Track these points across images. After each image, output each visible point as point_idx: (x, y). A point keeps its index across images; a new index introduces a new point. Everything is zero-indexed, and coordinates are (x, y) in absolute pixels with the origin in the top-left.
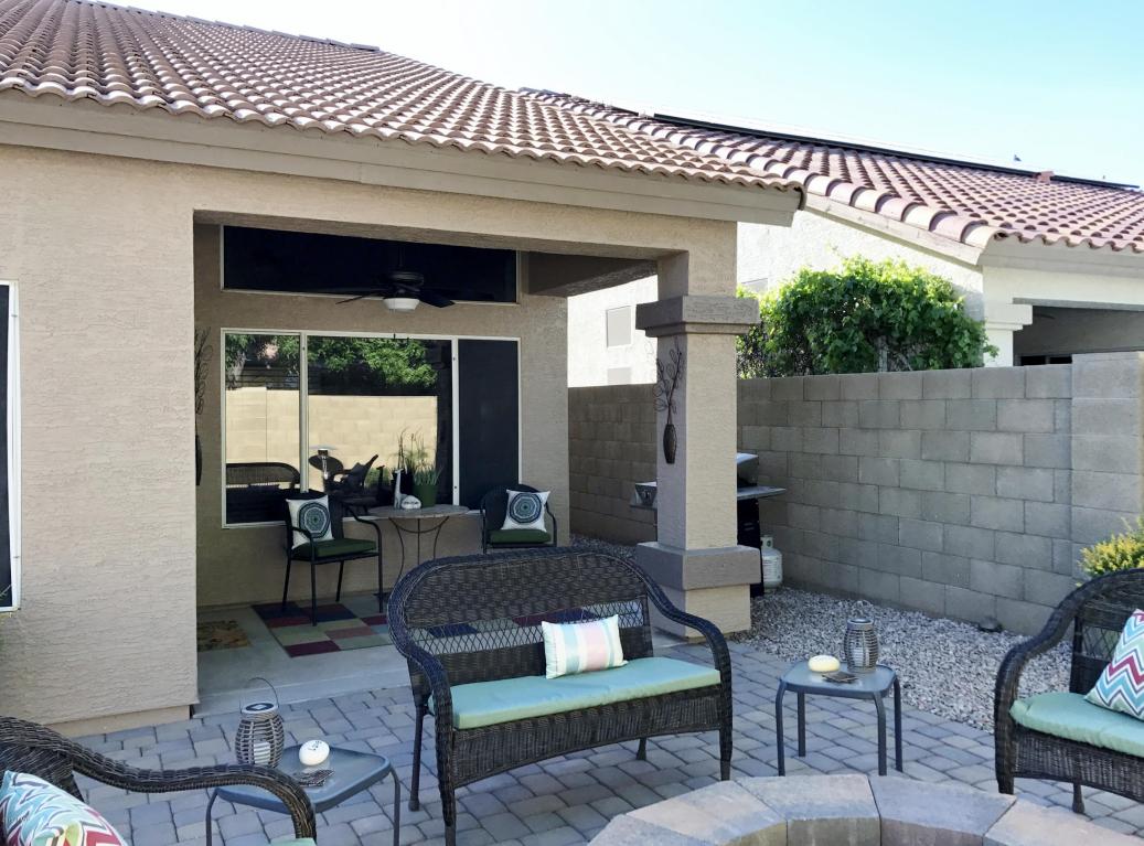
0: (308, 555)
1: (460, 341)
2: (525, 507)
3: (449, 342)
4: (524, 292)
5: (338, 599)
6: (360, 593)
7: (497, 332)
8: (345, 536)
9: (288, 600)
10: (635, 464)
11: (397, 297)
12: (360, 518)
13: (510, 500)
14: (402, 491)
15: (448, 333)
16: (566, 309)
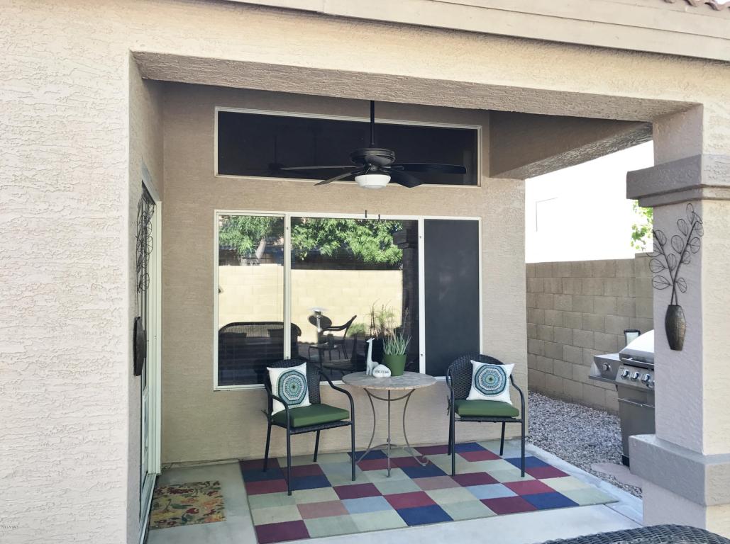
0: (285, 421)
1: (426, 222)
2: (491, 379)
3: (415, 223)
4: (484, 174)
5: (315, 460)
6: (336, 453)
7: (459, 214)
8: (322, 403)
9: (269, 456)
10: (576, 331)
11: (368, 173)
12: (334, 383)
13: (475, 371)
14: (374, 359)
15: (413, 213)
16: (524, 190)
